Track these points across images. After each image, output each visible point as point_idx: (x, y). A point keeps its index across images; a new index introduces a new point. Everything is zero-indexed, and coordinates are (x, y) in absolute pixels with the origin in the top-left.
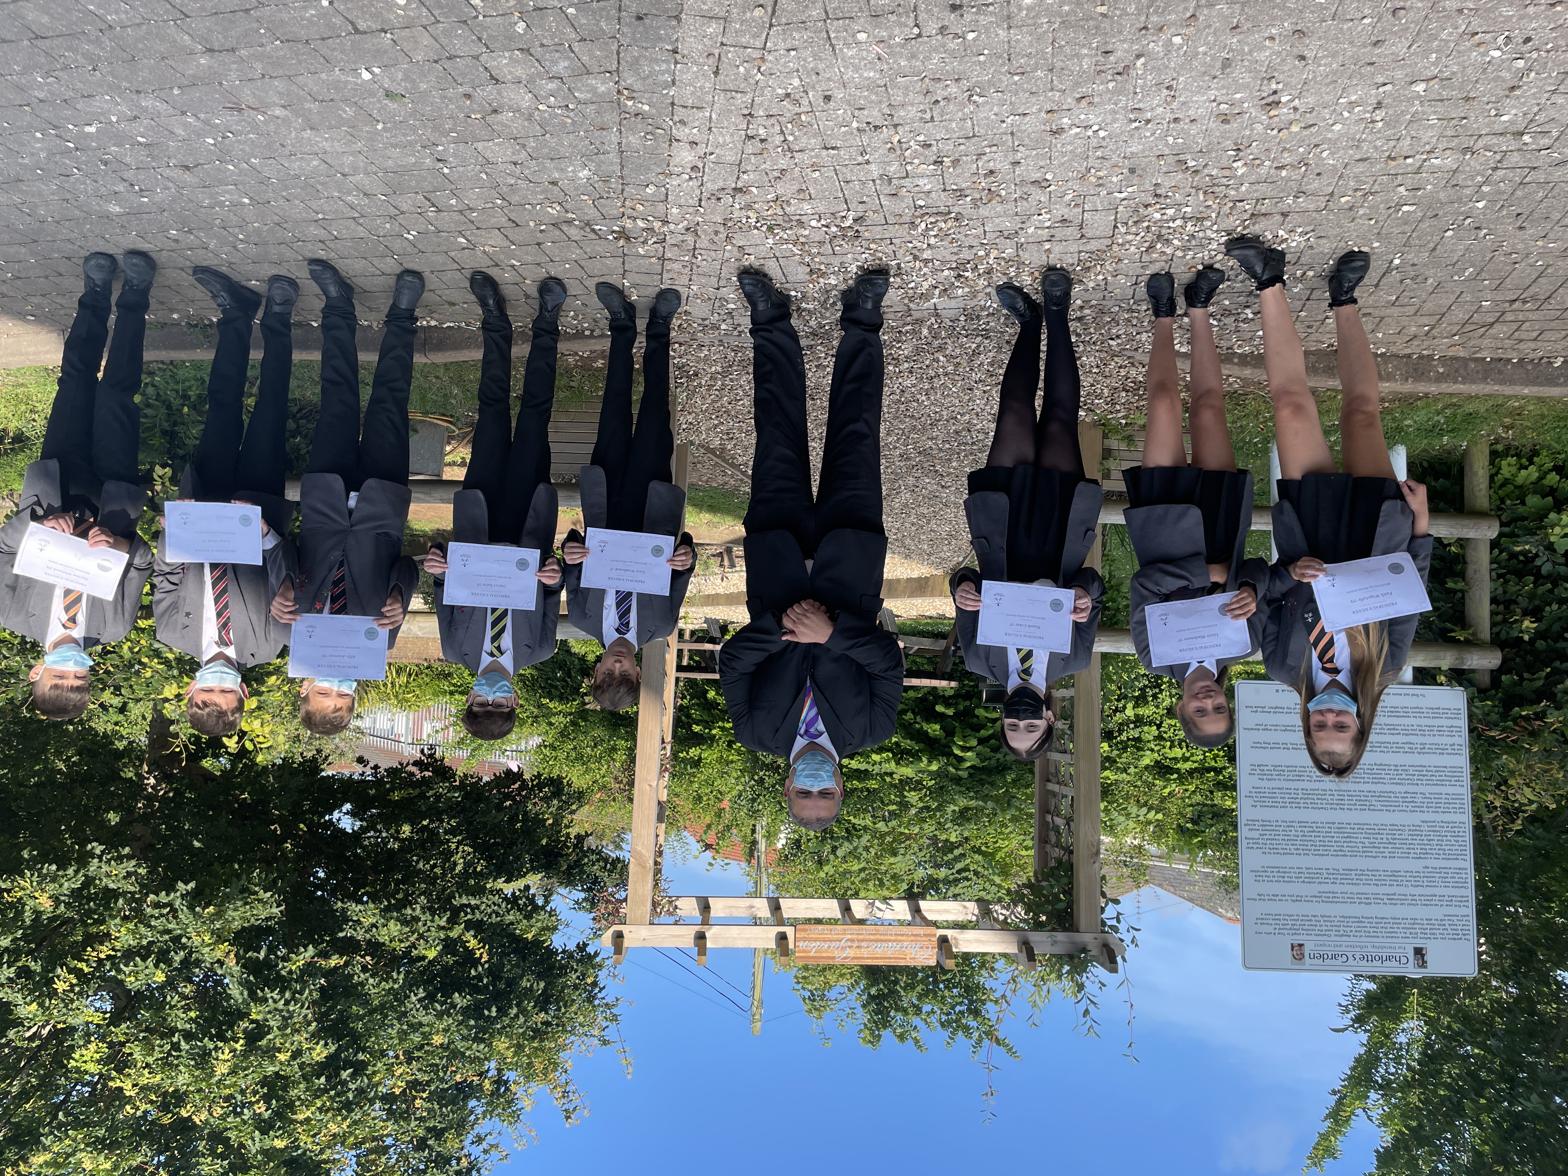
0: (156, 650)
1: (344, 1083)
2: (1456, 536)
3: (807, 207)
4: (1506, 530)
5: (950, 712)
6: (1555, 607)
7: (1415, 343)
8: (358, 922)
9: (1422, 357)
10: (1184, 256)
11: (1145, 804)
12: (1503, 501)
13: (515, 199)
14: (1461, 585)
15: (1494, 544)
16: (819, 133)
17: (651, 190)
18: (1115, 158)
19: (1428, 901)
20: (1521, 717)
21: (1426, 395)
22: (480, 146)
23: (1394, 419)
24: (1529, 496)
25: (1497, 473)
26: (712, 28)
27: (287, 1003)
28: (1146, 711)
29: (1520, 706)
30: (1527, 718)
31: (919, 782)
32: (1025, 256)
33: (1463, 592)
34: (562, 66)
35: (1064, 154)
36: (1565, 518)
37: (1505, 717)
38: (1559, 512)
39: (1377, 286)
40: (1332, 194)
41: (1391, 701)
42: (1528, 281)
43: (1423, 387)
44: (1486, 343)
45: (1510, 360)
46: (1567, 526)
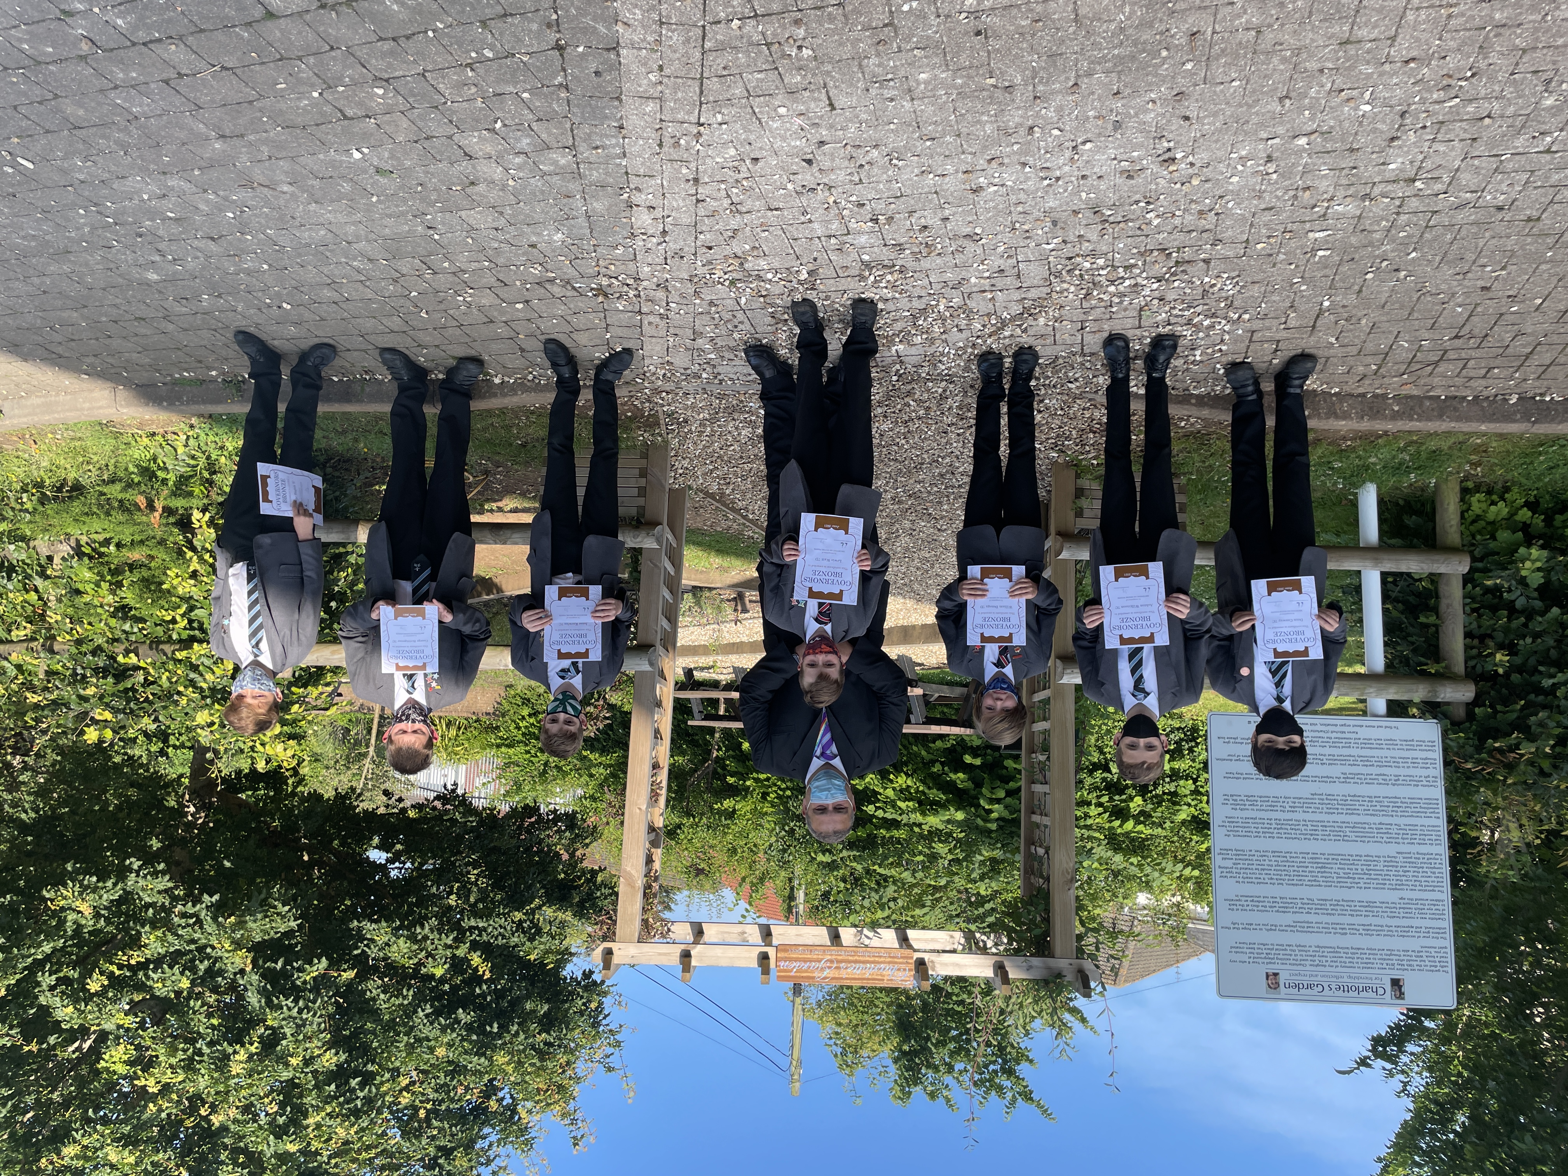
0: (191, 681)
1: (353, 1091)
2: (1426, 572)
3: (763, 263)
4: (1477, 565)
5: (978, 762)
6: (1529, 640)
7: (1367, 382)
8: (372, 940)
9: (1375, 396)
10: (1121, 302)
11: (1182, 861)
12: (1474, 537)
13: (501, 261)
14: (1432, 619)
15: (1467, 579)
16: (762, 196)
17: (620, 251)
18: (1036, 214)
19: (1405, 932)
20: (1496, 749)
21: (1386, 433)
22: (463, 214)
23: (1359, 457)
24: (1500, 532)
25: (1467, 511)
26: (650, 107)
27: (300, 1012)
28: (1182, 765)
29: (1495, 739)
30: (1500, 750)
31: (950, 834)
32: (971, 304)
33: (1436, 626)
34: (525, 143)
35: (988, 210)
36: (1535, 552)
37: (1479, 749)
38: (1529, 545)
39: (1314, 327)
40: (1247, 241)
41: (1363, 733)
42: (1461, 321)
43: (1380, 426)
44: (1436, 381)
45: (1464, 398)
46: (1537, 560)
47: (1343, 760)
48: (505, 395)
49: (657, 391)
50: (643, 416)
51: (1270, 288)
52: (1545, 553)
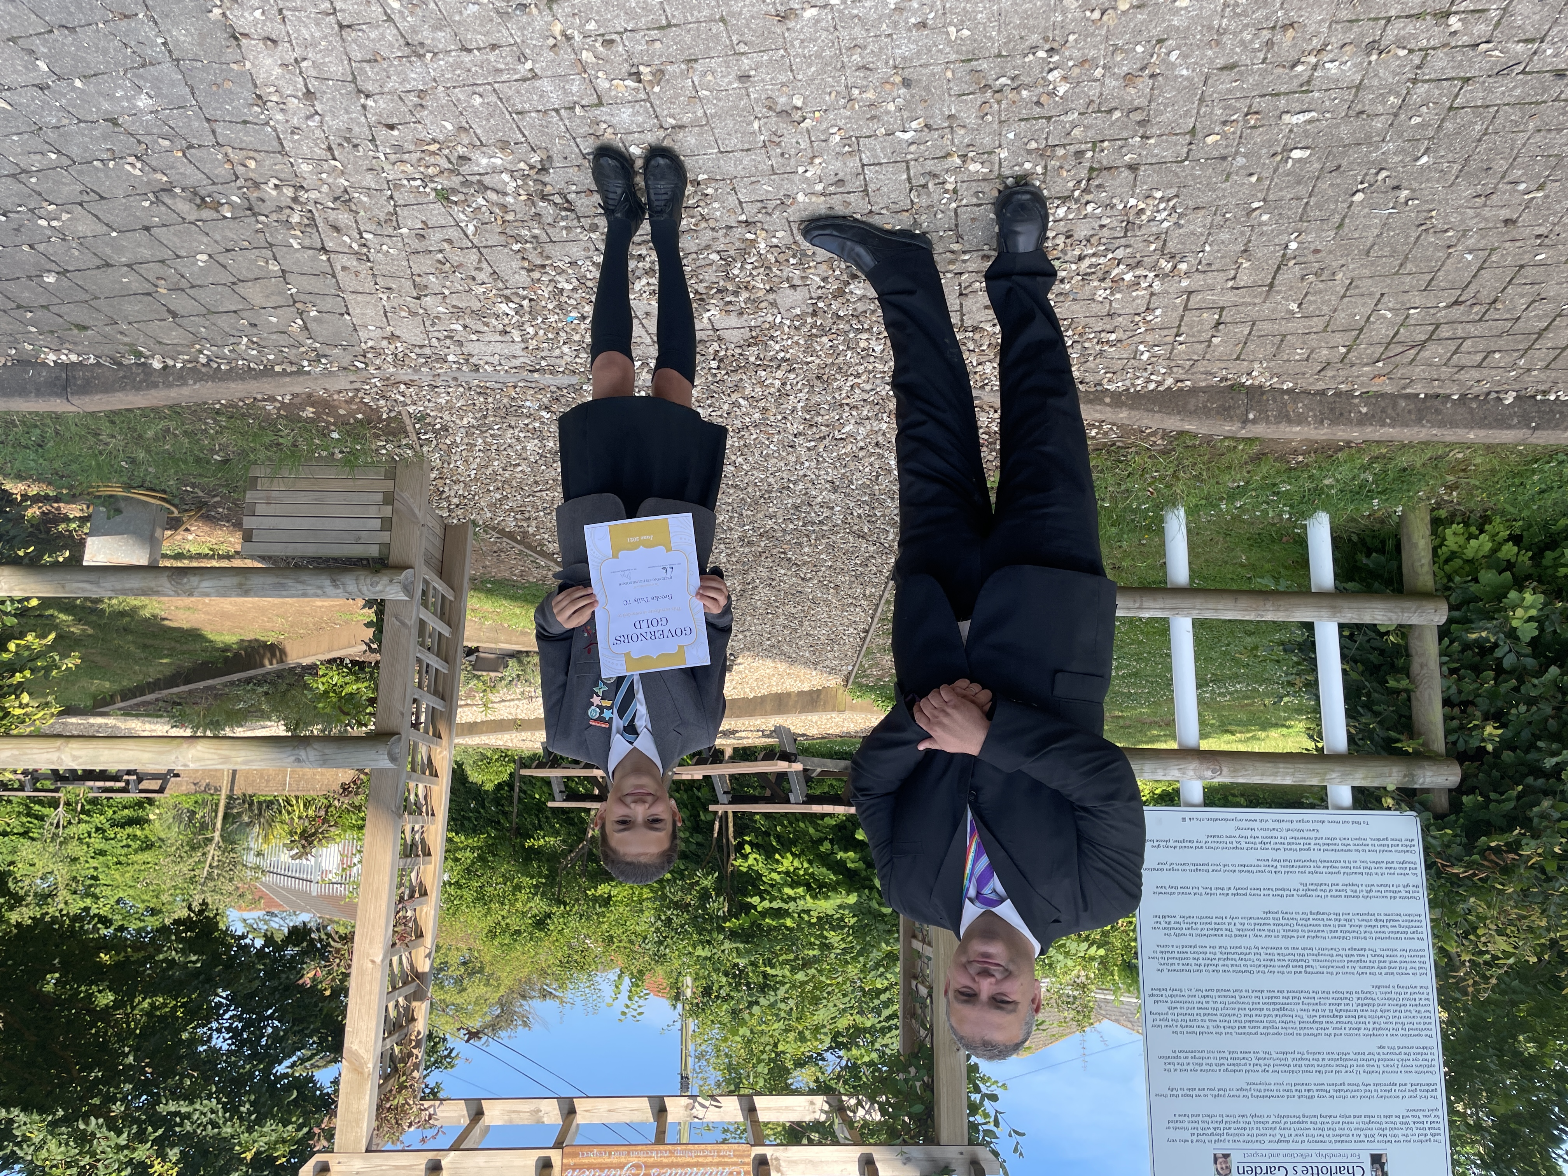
2: (1395, 623)
3: (483, 160)
4: (1456, 614)
6: (1523, 708)
7: (1330, 373)
9: (1338, 394)
12: (1450, 579)
13: (75, 152)
14: (1404, 683)
15: (1443, 632)
18: (882, 70)
19: (1387, 1092)
20: (1490, 848)
21: (1348, 444)
23: (1312, 478)
24: (1483, 572)
25: (1440, 546)
29: (1488, 835)
30: (1497, 851)
33: (1408, 691)
35: (808, 60)
36: (1529, 597)
37: (1469, 848)
38: (1521, 590)
39: (1271, 285)
40: (1193, 132)
41: (1327, 831)
42: (1467, 276)
43: (1343, 433)
44: (1418, 371)
45: (1448, 397)
46: (1531, 607)
47: (1302, 866)
48: (170, 386)
49: (390, 383)
50: (380, 420)
51: (1218, 218)
52: (1541, 598)
